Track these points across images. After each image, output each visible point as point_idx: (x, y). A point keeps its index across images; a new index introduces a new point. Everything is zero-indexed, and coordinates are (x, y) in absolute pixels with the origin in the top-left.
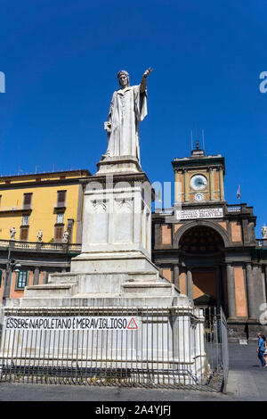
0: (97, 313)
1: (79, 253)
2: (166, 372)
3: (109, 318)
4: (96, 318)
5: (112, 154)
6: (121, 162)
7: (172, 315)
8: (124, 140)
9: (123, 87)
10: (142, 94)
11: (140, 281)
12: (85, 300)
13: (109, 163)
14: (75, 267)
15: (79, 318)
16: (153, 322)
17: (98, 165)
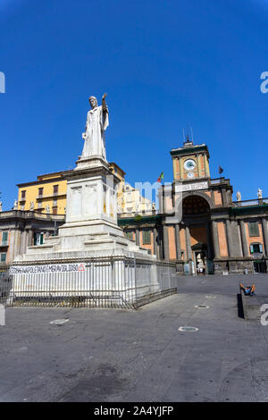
0: (68, 261)
1: (64, 222)
2: (107, 297)
3: (67, 265)
4: (60, 265)
5: (86, 155)
6: (91, 160)
7: (112, 260)
8: (94, 146)
9: (93, 107)
10: (104, 112)
11: (98, 239)
12: (61, 253)
13: (82, 161)
14: (62, 232)
15: (50, 265)
16: (102, 266)
17: (77, 163)
